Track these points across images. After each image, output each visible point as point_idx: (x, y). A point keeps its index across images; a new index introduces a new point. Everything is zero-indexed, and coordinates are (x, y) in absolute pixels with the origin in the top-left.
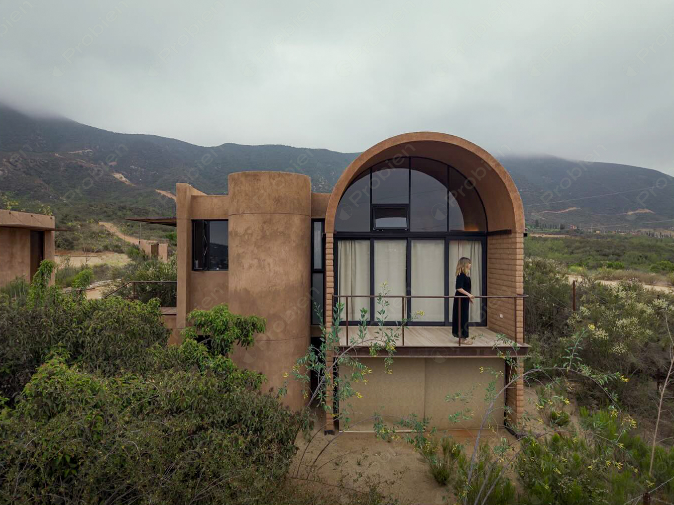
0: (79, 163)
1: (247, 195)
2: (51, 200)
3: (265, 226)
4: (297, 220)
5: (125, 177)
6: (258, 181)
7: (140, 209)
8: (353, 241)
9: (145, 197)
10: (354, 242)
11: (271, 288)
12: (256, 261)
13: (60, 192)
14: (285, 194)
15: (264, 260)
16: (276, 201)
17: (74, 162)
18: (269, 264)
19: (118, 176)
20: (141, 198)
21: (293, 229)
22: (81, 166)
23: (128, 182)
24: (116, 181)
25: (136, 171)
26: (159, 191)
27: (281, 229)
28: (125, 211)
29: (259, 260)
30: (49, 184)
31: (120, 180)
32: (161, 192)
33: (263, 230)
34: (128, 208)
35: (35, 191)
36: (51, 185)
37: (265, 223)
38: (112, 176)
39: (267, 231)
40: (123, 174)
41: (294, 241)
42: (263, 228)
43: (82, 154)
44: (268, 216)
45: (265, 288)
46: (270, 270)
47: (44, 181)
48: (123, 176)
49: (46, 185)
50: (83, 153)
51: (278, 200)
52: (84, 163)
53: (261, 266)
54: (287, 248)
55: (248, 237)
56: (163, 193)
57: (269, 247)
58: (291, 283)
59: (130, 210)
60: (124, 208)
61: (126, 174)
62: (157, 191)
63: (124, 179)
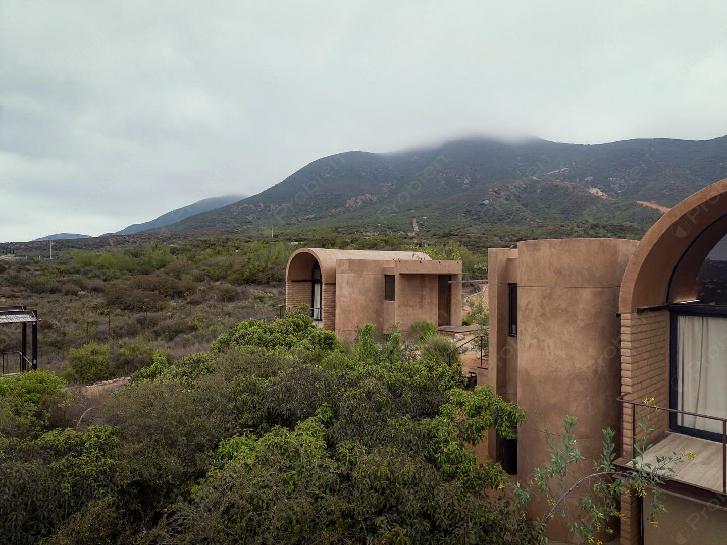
0: (555, 183)
1: (528, 266)
2: (528, 222)
3: (545, 302)
4: (586, 295)
5: (601, 191)
6: (539, 251)
7: (614, 225)
8: (705, 318)
9: (624, 211)
10: (707, 320)
11: (551, 374)
12: (535, 340)
13: (537, 213)
14: (569, 264)
15: (543, 341)
16: (558, 273)
17: (550, 183)
18: (549, 346)
19: (593, 191)
20: (619, 213)
21: (581, 306)
22: (557, 186)
23: (605, 196)
24: (592, 197)
25: (614, 183)
26: (640, 203)
27: (563, 306)
28: (597, 228)
29: (538, 339)
30: (526, 208)
31: (596, 195)
32: (643, 203)
33: (542, 307)
34: (601, 225)
35: (515, 216)
36: (528, 208)
37: (544, 298)
38: (588, 192)
39: (547, 308)
40: (599, 189)
41: (582, 321)
42: (543, 304)
43: (558, 174)
44: (548, 290)
45: (544, 372)
46: (550, 353)
47: (523, 205)
48: (599, 191)
49: (525, 209)
50: (559, 172)
51: (559, 272)
52: (559, 182)
53: (540, 347)
54: (571, 328)
55: (529, 313)
56: (645, 203)
57: (549, 327)
58: (577, 371)
59: (604, 227)
60: (596, 226)
61: (603, 187)
62: (638, 202)
63: (600, 193)
